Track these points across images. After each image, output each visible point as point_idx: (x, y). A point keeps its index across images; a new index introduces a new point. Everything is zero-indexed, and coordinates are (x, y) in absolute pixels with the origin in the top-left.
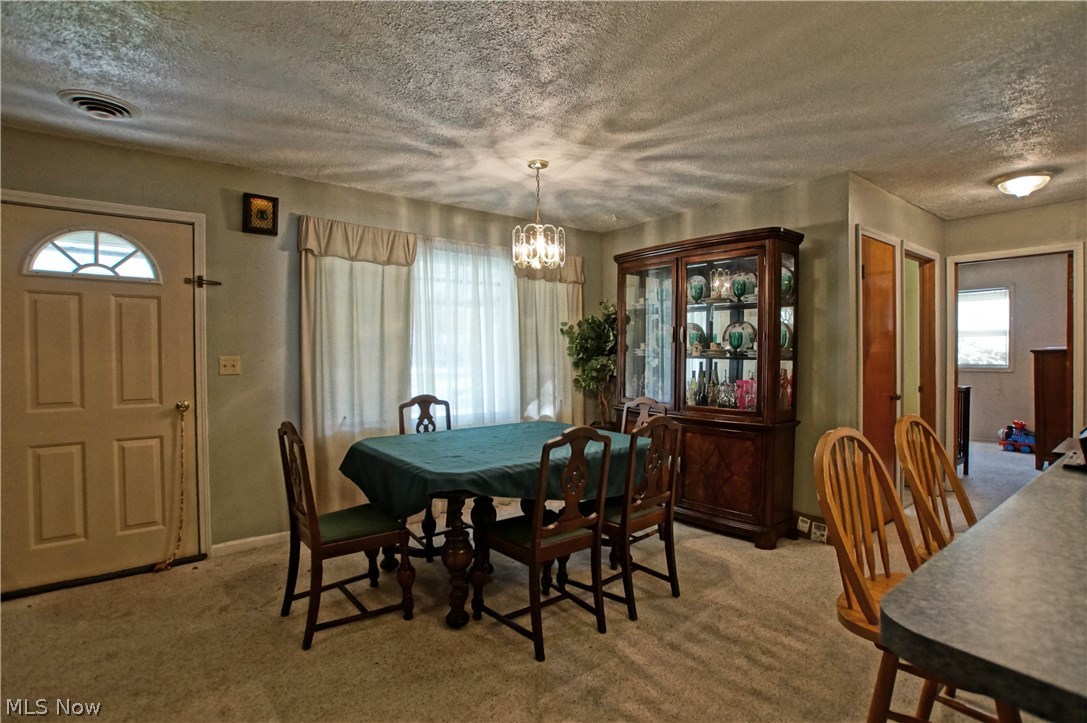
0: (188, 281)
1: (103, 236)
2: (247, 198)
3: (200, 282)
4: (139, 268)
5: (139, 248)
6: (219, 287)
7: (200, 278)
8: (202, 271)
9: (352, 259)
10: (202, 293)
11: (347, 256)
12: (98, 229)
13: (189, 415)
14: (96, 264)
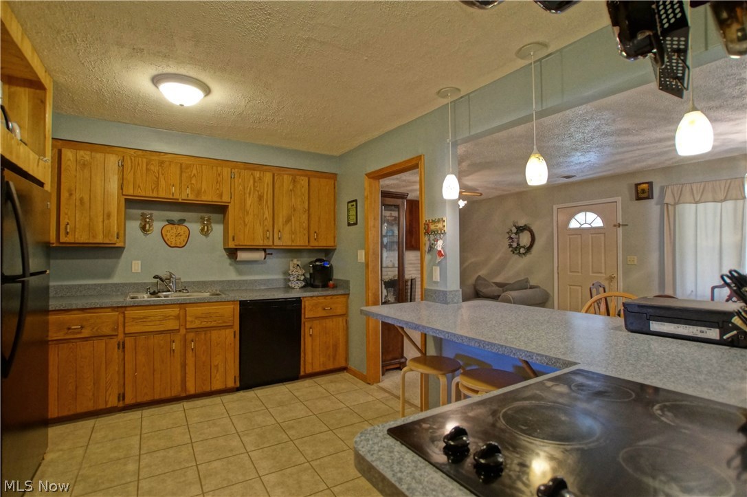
0: (615, 226)
1: (588, 213)
2: (637, 185)
3: (619, 225)
4: (598, 223)
5: (598, 216)
6: (627, 227)
7: (619, 224)
8: (620, 221)
9: (697, 203)
10: (620, 230)
11: (693, 201)
12: (586, 211)
13: (615, 281)
14: (586, 223)
